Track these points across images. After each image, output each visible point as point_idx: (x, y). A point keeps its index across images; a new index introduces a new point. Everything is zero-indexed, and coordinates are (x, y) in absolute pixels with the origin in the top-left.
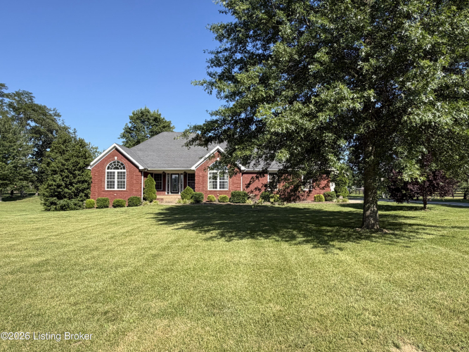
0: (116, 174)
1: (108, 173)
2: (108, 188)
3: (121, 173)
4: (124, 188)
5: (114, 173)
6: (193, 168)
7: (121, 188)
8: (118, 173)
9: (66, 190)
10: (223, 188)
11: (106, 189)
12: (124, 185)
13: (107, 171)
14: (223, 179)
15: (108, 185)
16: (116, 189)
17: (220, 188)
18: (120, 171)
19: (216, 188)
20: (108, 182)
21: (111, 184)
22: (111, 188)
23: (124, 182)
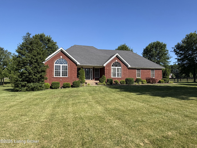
0: (61, 67)
1: (56, 66)
2: (55, 75)
3: (65, 66)
4: (66, 76)
5: (60, 66)
6: (105, 65)
7: (64, 76)
8: (62, 66)
9: (34, 77)
10: (119, 76)
11: (54, 76)
12: (66, 74)
13: (55, 65)
14: (119, 72)
15: (55, 74)
16: (61, 76)
17: (117, 76)
18: (64, 65)
19: (115, 76)
20: (55, 72)
21: (58, 73)
22: (58, 76)
23: (66, 72)
